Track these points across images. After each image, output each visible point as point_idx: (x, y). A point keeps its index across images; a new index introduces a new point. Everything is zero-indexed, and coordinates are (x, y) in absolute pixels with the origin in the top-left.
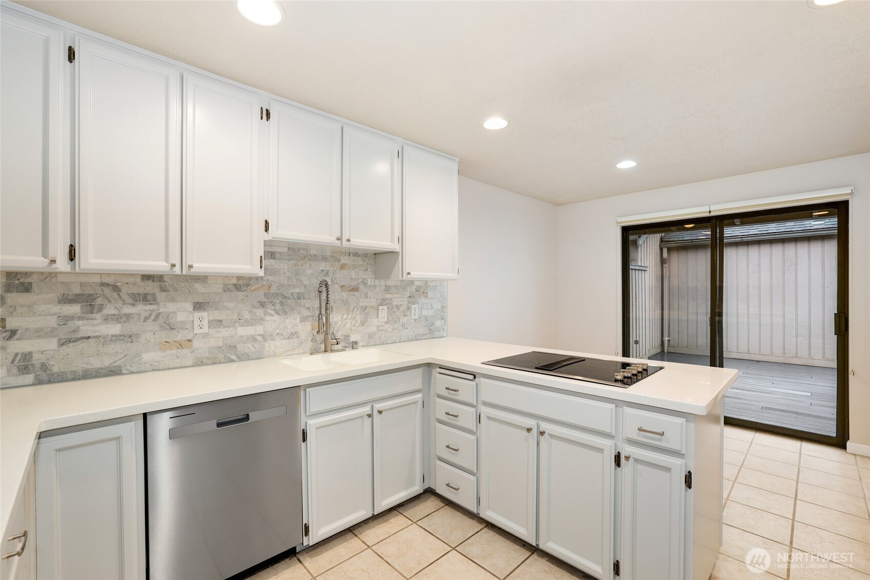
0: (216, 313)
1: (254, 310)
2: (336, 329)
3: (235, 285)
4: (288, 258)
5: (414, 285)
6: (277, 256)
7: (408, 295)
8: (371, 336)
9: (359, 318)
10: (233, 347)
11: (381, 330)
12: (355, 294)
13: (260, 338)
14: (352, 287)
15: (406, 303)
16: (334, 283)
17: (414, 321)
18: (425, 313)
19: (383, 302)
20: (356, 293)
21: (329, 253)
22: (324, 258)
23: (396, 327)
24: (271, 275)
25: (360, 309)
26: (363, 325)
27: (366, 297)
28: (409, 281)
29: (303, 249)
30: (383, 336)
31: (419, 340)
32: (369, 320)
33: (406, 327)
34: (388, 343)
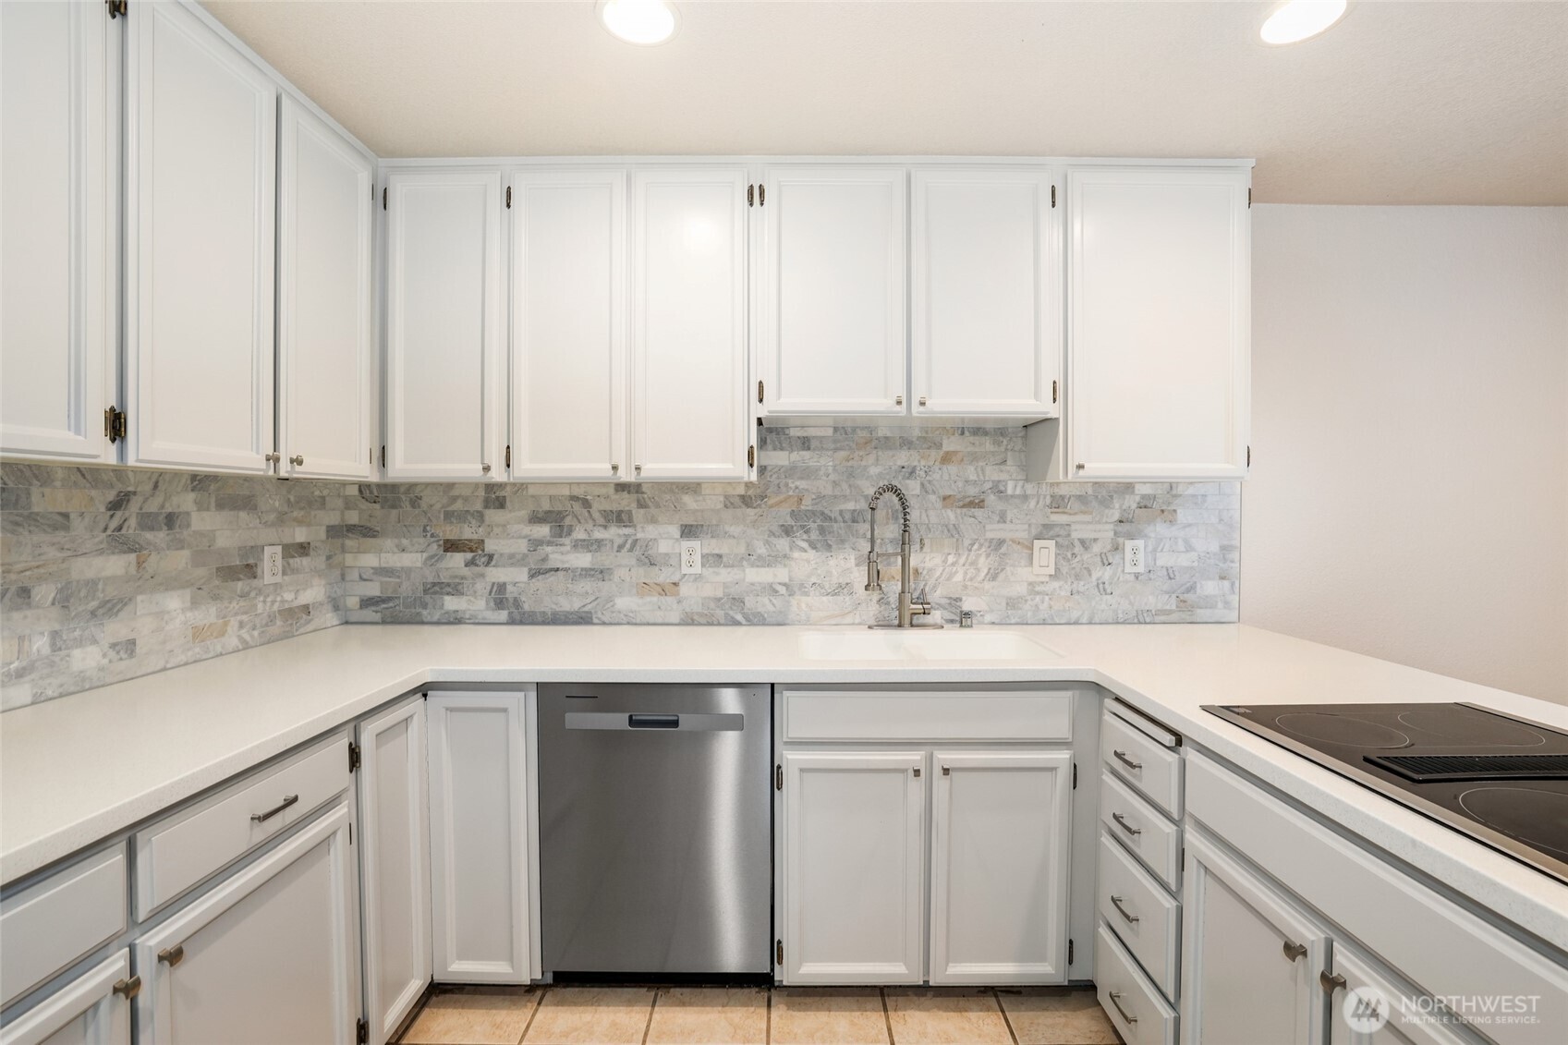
0: (714, 541)
1: (772, 539)
2: (931, 582)
3: (742, 497)
4: (833, 446)
5: (1133, 492)
6: (814, 444)
7: (1117, 516)
8: (1012, 603)
9: (984, 564)
10: (738, 601)
11: (1038, 593)
12: (976, 514)
13: (782, 590)
14: (968, 500)
15: (1112, 534)
16: (926, 492)
17: (1132, 577)
18: (1164, 560)
19: (1045, 532)
20: (978, 512)
21: (916, 433)
22: (906, 443)
23: (1081, 589)
24: (802, 478)
25: (987, 544)
26: (994, 578)
27: (1003, 519)
28: (1119, 483)
29: (863, 428)
30: (1044, 607)
31: (1146, 623)
32: (1008, 568)
33: (1109, 591)
34: (1058, 622)
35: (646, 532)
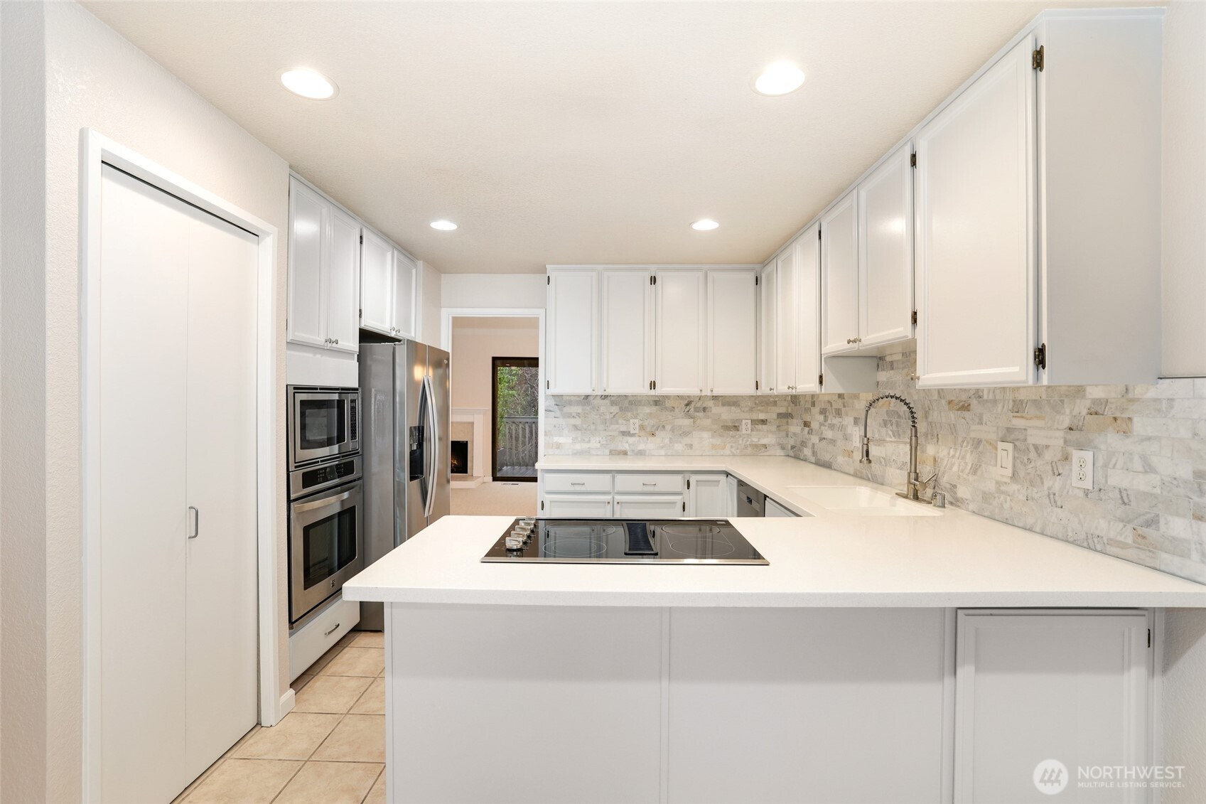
2: (942, 469)
5: (1084, 396)
7: (1067, 424)
8: (986, 497)
9: (970, 459)
11: (1002, 492)
12: (964, 416)
14: (961, 404)
15: (1061, 442)
16: (940, 397)
17: (1081, 494)
18: (1117, 479)
19: (1008, 435)
20: (966, 414)
23: (1035, 496)
25: (971, 442)
26: (975, 473)
27: (981, 422)
30: (1006, 506)
31: (1096, 550)
32: (983, 465)
33: (1059, 504)
34: (1016, 524)
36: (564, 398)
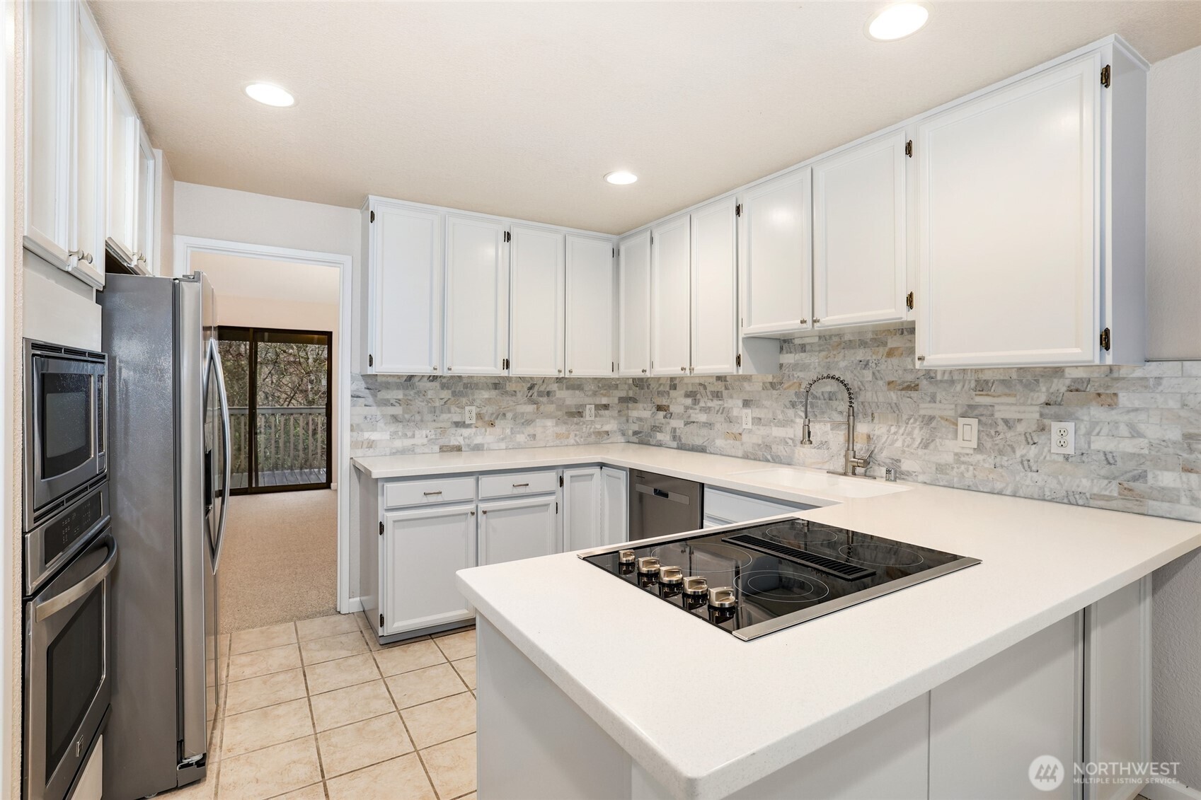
0: (757, 410)
1: (785, 410)
2: (879, 446)
3: (771, 383)
4: (818, 349)
5: (1061, 376)
6: (808, 348)
7: (1043, 399)
8: (941, 469)
9: (918, 435)
10: (768, 447)
11: (964, 463)
12: (912, 395)
13: (790, 442)
14: (906, 384)
15: (1037, 416)
16: (876, 379)
17: (1061, 459)
19: (970, 411)
20: (913, 394)
21: (870, 336)
22: (863, 344)
23: (1005, 464)
24: (801, 371)
25: (920, 419)
26: (926, 447)
27: (933, 400)
28: (1045, 368)
29: (835, 335)
30: (969, 475)
31: (1078, 505)
32: (937, 440)
33: (1034, 468)
34: (982, 490)
35: (729, 403)
36: (379, 379)
